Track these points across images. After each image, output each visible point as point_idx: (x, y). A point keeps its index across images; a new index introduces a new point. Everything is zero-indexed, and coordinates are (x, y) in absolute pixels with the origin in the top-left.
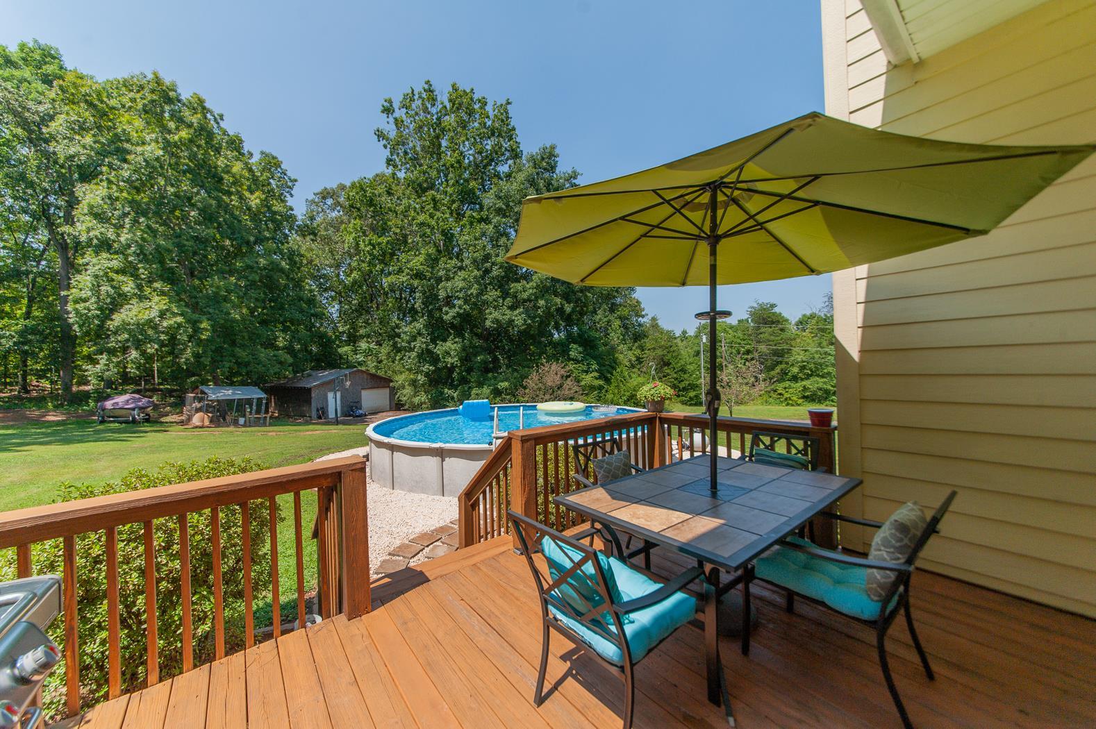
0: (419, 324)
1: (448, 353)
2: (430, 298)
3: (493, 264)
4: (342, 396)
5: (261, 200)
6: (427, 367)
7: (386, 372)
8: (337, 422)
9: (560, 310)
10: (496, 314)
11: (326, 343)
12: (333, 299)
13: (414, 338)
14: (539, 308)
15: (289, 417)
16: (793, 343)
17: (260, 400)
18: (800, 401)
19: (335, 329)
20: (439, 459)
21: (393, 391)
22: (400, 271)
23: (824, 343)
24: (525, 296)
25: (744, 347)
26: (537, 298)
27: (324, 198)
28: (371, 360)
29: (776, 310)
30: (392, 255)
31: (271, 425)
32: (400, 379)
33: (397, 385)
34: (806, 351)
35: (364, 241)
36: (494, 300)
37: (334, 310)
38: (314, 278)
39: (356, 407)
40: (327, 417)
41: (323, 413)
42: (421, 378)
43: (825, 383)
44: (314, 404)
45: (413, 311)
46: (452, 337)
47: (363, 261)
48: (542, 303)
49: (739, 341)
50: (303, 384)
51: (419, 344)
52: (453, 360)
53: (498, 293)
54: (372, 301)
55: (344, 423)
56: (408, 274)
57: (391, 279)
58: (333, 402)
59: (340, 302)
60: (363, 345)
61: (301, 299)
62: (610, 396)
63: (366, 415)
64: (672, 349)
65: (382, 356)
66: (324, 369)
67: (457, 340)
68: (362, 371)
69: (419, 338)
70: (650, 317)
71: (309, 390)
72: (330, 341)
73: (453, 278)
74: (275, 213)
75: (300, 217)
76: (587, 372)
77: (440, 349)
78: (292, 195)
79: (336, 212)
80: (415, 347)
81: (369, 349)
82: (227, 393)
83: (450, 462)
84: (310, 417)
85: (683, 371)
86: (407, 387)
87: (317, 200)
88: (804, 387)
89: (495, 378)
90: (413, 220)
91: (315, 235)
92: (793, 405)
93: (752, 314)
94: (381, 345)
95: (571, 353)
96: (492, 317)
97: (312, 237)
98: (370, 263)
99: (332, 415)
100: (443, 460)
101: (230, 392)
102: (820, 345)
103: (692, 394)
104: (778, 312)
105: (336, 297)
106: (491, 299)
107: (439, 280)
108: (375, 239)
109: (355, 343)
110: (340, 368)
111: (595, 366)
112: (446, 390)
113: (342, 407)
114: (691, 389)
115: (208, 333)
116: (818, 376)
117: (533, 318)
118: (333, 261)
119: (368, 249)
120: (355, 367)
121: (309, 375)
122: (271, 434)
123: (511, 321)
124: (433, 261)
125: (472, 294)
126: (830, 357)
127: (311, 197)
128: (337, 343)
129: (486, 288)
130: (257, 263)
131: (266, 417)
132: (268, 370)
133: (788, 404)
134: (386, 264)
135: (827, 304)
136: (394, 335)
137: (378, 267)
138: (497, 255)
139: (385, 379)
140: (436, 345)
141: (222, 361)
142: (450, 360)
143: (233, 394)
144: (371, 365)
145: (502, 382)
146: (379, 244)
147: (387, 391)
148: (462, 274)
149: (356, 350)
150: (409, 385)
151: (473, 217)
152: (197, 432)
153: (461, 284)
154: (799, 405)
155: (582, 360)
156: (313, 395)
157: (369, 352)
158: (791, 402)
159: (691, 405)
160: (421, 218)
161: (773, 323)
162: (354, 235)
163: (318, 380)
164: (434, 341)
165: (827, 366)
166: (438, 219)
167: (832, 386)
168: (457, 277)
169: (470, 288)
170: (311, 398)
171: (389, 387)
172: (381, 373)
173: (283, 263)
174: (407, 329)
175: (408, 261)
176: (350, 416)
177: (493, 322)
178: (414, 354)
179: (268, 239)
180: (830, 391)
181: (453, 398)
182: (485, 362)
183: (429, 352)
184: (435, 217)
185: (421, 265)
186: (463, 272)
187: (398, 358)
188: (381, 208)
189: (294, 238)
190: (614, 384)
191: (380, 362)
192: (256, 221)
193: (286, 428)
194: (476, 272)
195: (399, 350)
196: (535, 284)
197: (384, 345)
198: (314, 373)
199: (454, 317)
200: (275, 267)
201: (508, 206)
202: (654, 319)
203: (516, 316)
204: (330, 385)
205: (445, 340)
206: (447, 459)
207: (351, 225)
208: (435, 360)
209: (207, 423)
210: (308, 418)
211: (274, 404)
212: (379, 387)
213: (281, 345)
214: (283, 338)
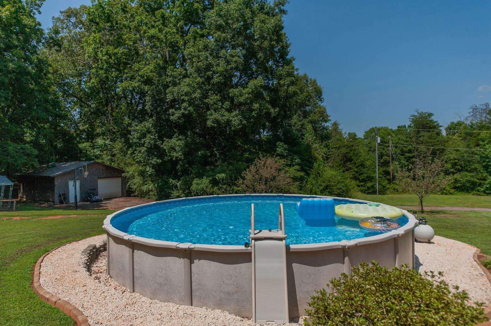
0: (149, 123)
1: (173, 149)
2: (159, 101)
3: (214, 72)
4: (81, 184)
5: (11, 13)
6: (155, 161)
7: (119, 164)
8: (76, 207)
9: (268, 114)
10: (216, 116)
11: (69, 139)
12: (76, 104)
13: (144, 135)
14: (253, 110)
15: (35, 201)
16: (446, 145)
17: (7, 187)
18: (452, 191)
19: (77, 128)
20: (187, 261)
21: (125, 181)
22: (132, 78)
23: (472, 145)
24: (241, 99)
25: (406, 147)
26: (251, 103)
27: (69, 16)
28: (107, 154)
29: (433, 118)
30: (126, 64)
31: (17, 209)
32: (131, 170)
33: (128, 175)
34: (457, 151)
35: (102, 51)
36: (214, 103)
37: (76, 113)
38: (59, 85)
39: (93, 194)
40: (68, 202)
42: (149, 170)
43: (472, 176)
44: (56, 191)
45: (143, 112)
46: (176, 134)
47: (102, 69)
48: (256, 106)
49: (402, 142)
50: (48, 174)
51: (148, 140)
52: (177, 155)
53: (218, 97)
54: (107, 105)
55: (83, 208)
56: (139, 81)
57: (125, 84)
58: (73, 189)
59: (81, 106)
60: (100, 141)
61: (47, 101)
62: (309, 186)
63: (101, 201)
64: (353, 148)
65: (115, 151)
66: (67, 161)
67: (181, 137)
68: (98, 163)
69: (148, 135)
70: (332, 122)
71: (52, 179)
72: (72, 138)
73: (179, 84)
74: (25, 26)
75: (46, 32)
76: (290, 166)
77: (166, 145)
78: (40, 13)
79: (78, 29)
80: (145, 143)
81: (105, 145)
83: (200, 265)
84: (54, 202)
85: (362, 165)
86: (136, 177)
87: (62, 18)
88: (456, 180)
89: (213, 170)
90: (145, 33)
91: (60, 46)
92: (446, 194)
93: (413, 121)
94: (115, 141)
95: (278, 149)
96: (212, 117)
97: (56, 47)
98: (107, 71)
99: (72, 200)
100: (191, 263)
102: (468, 146)
103: (369, 184)
104: (435, 120)
105: (77, 102)
106: (212, 102)
107: (166, 86)
108: (111, 49)
109: (93, 139)
110: (80, 160)
111: (298, 160)
112: (171, 180)
113: (81, 193)
114: (369, 180)
116: (467, 171)
117: (248, 119)
118: (75, 72)
119: (105, 58)
120: (93, 159)
121: (53, 166)
122: (15, 218)
123: (228, 122)
124: (161, 70)
125: (195, 97)
126: (476, 156)
127: (57, 15)
128: (78, 139)
129: (207, 93)
130: (6, 66)
131: (12, 202)
132: (16, 161)
133: (442, 194)
134: (120, 71)
135: (472, 114)
136: (125, 134)
137: (114, 74)
138: (218, 65)
139: (118, 170)
140: (163, 141)
142: (175, 154)
144: (106, 159)
145: (219, 173)
146: (115, 54)
147: (119, 180)
148: (187, 80)
149: (94, 146)
150: (139, 175)
151: (197, 33)
153: (186, 89)
154: (451, 194)
155: (287, 156)
156: (56, 183)
157: (104, 148)
158: (445, 191)
159: (369, 193)
160: (152, 31)
161: (430, 128)
162: (93, 46)
163: (60, 170)
164: (161, 138)
165: (474, 162)
166: (166, 33)
167: (478, 179)
168: (182, 84)
169: (194, 92)
170: (54, 186)
171: (121, 177)
172: (114, 165)
173: (30, 68)
174: (137, 128)
175: (139, 70)
176: (88, 201)
177: (213, 122)
178: (143, 149)
179: (16, 47)
180: (476, 183)
181: (176, 187)
182: (204, 156)
183: (156, 147)
184: (164, 32)
185: (151, 72)
186: (188, 79)
187: (129, 152)
188: (117, 24)
189: (42, 49)
190: (312, 176)
191: (114, 155)
192: (6, 31)
193: (30, 213)
194: (199, 79)
195: (130, 146)
196: (251, 90)
197: (117, 142)
198: (57, 164)
199: (179, 118)
200: (23, 72)
201: (227, 23)
202: (335, 124)
203: (233, 117)
204: (71, 174)
205: (170, 137)
206: (196, 261)
207: (91, 38)
208: (161, 154)
210: (52, 203)
211: (22, 190)
212: (112, 177)
213: (28, 140)
214: (30, 134)
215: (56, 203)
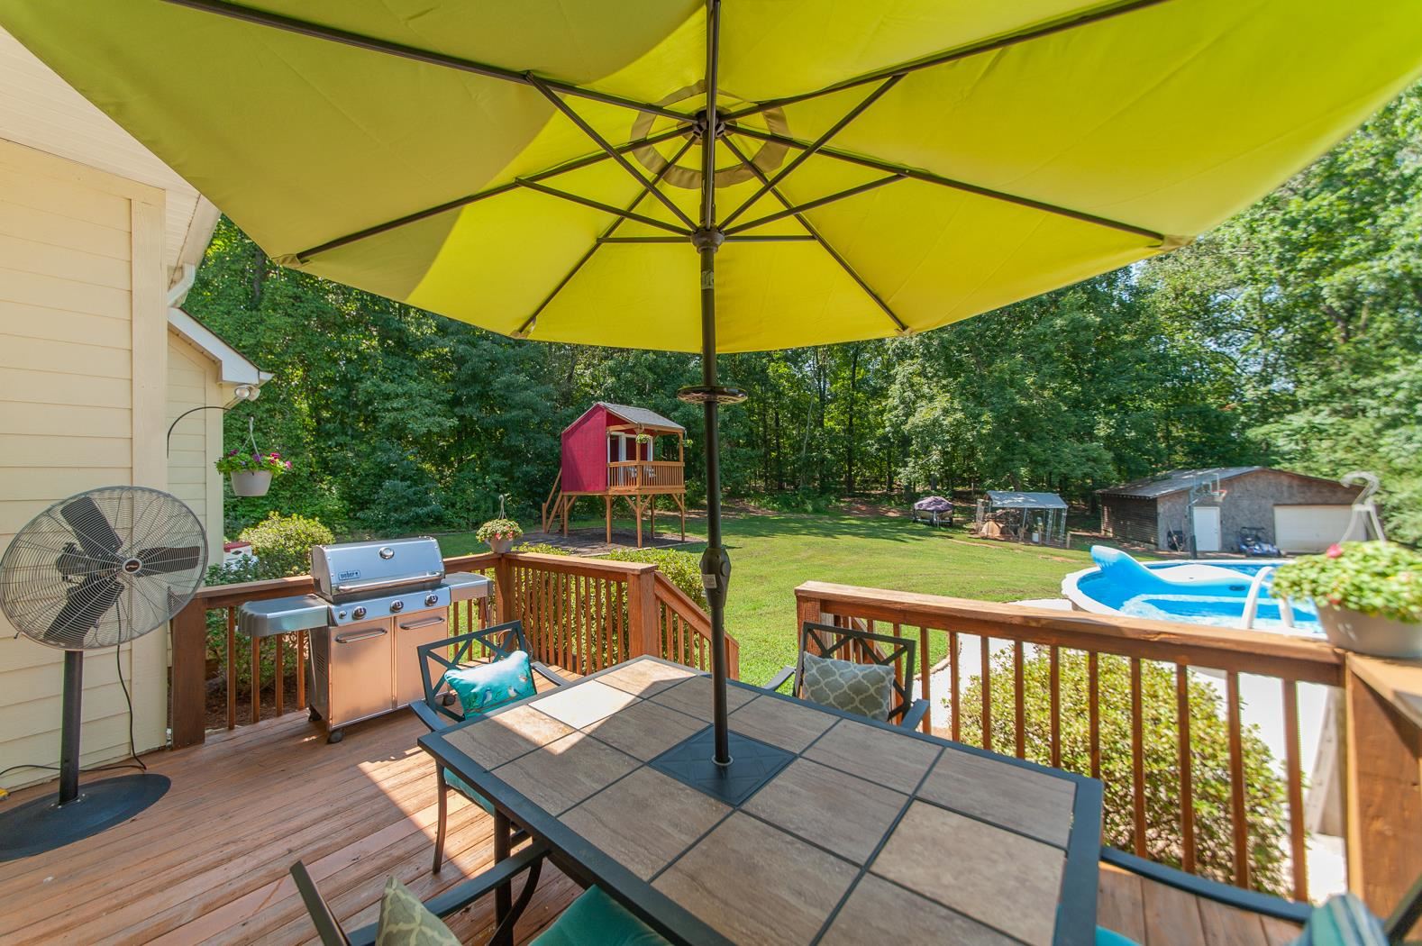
4: (1224, 516)
17: (1059, 511)
39: (1256, 539)
40: (1189, 547)
41: (1180, 540)
44: (1162, 524)
58: (1207, 523)
66: (1206, 467)
68: (1276, 472)
71: (1155, 500)
82: (1018, 501)
84: (1156, 544)
101: (1020, 500)
113: (1224, 536)
115: (989, 427)
131: (1066, 536)
132: (1073, 470)
141: (1012, 460)
143: (1024, 501)
152: (984, 544)
156: (1160, 509)
163: (1172, 486)
170: (1157, 514)
209: (997, 534)
210: (1153, 547)
211: (1106, 520)
212: (1326, 504)
213: (1102, 434)
214: (1107, 424)
215: (1160, 547)
